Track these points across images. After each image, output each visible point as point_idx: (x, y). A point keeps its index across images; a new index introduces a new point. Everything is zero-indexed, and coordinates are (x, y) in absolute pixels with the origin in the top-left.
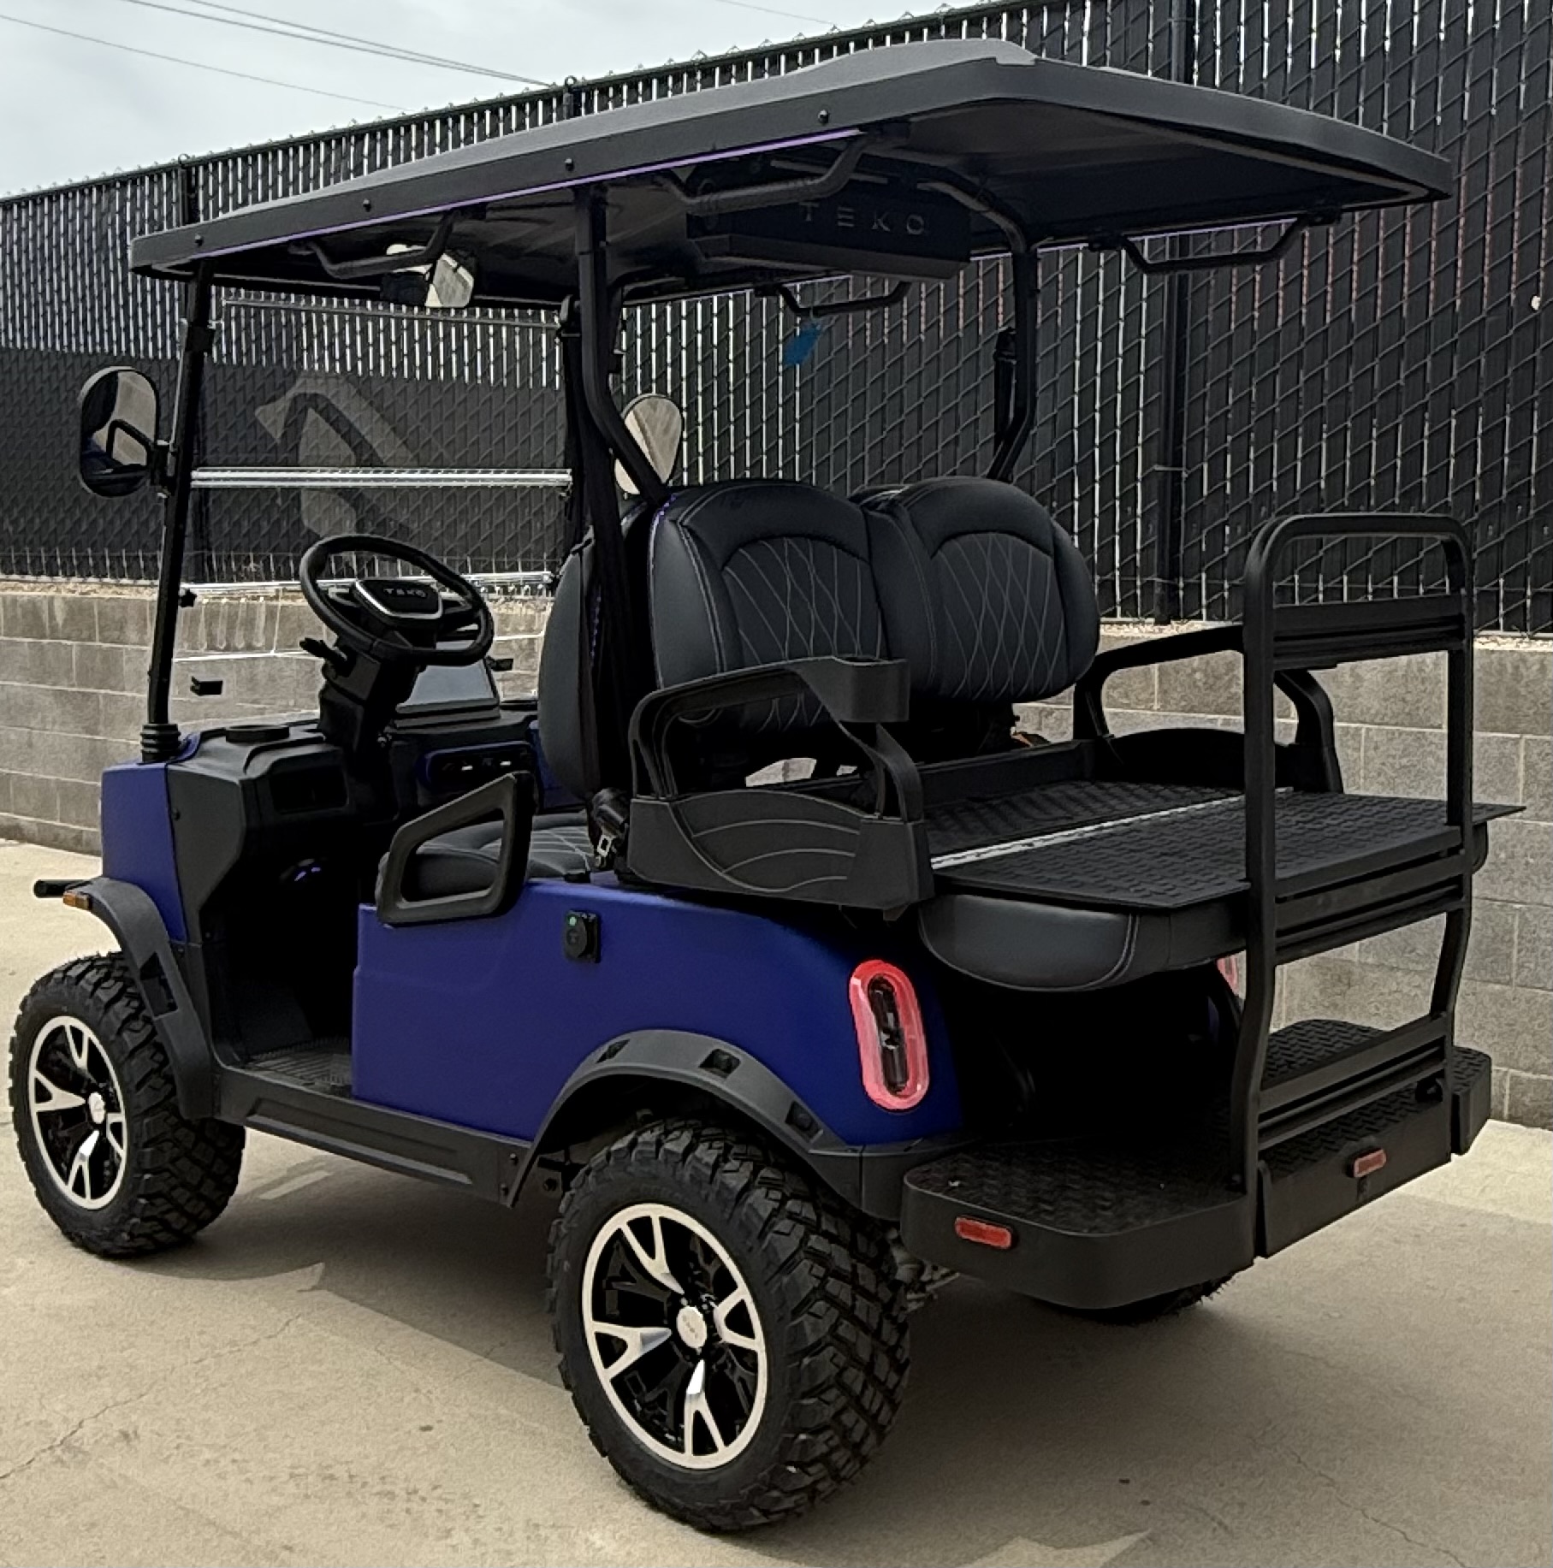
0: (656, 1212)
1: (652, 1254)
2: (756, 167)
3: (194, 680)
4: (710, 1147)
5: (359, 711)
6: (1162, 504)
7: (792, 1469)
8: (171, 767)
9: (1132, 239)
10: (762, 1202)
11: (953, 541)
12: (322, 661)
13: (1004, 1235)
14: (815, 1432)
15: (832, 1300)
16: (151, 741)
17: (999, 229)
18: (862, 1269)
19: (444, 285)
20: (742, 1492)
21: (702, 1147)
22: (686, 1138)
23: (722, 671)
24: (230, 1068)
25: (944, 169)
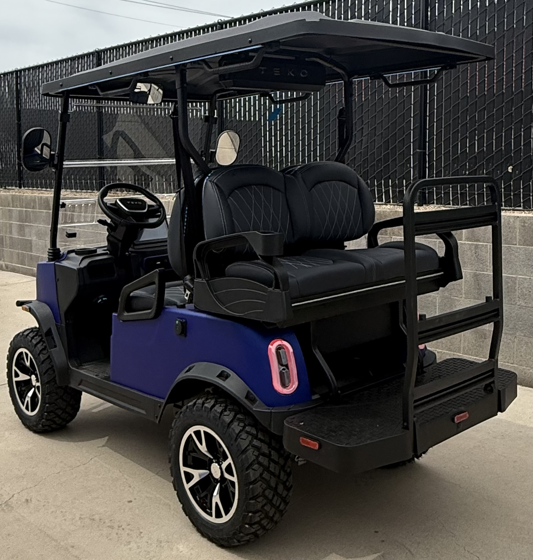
0: (202, 429)
1: (201, 444)
2: (243, 56)
3: (67, 233)
4: (220, 406)
5: (120, 244)
6: (420, 163)
7: (247, 526)
8: (56, 263)
9: (385, 75)
10: (236, 427)
11: (319, 185)
12: (106, 227)
13: (316, 444)
14: (255, 513)
15: (260, 464)
16: (50, 254)
17: (339, 73)
18: (273, 452)
19: (155, 95)
20: (231, 533)
21: (217, 406)
22: (213, 402)
23: (226, 235)
24: (73, 368)
25: (316, 53)
